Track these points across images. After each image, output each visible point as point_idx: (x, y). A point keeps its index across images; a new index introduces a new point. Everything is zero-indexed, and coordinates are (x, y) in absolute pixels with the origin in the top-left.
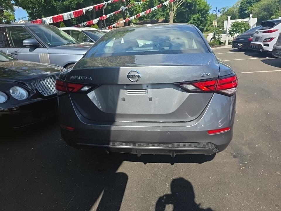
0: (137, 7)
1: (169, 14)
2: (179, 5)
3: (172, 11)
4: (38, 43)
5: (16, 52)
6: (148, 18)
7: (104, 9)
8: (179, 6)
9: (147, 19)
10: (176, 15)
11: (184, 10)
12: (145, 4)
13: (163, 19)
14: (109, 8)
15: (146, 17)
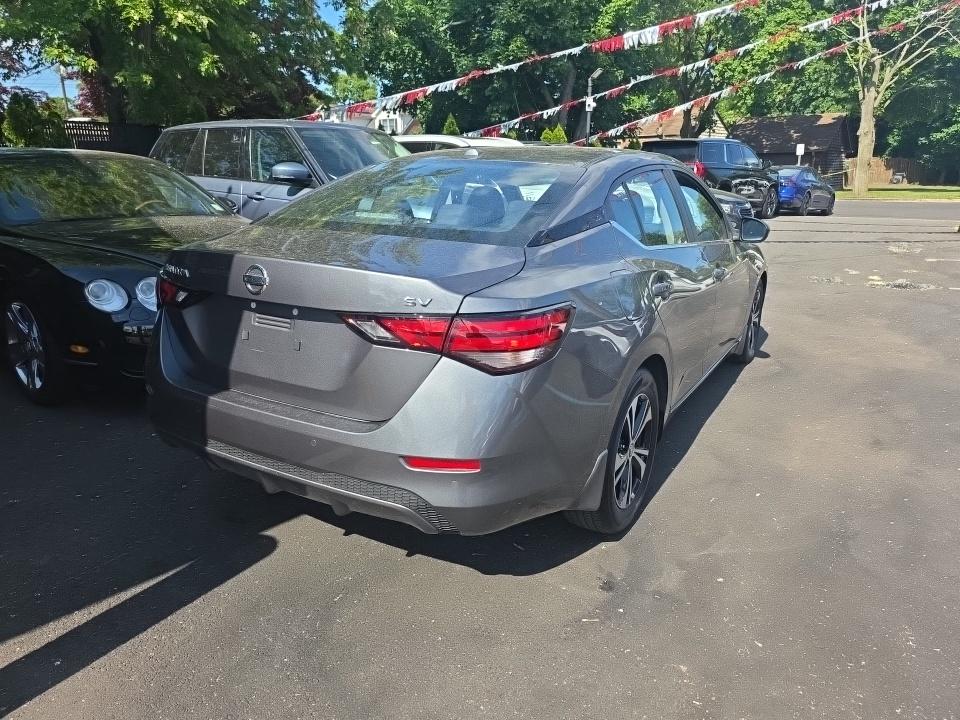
0: (734, 71)
1: (861, 96)
2: (907, 65)
3: (873, 89)
4: (310, 176)
5: (259, 194)
6: (788, 109)
7: (593, 81)
8: (906, 71)
9: (782, 111)
10: (889, 101)
11: (930, 85)
12: (765, 60)
13: (837, 115)
14: (617, 77)
15: (780, 106)
